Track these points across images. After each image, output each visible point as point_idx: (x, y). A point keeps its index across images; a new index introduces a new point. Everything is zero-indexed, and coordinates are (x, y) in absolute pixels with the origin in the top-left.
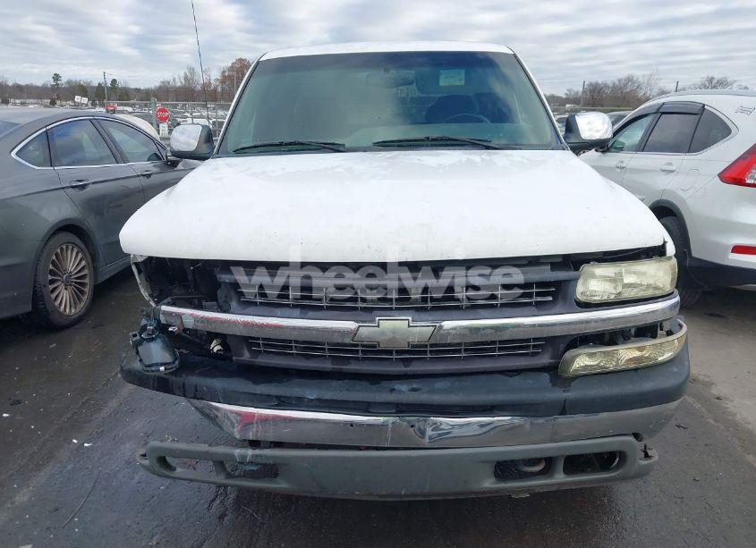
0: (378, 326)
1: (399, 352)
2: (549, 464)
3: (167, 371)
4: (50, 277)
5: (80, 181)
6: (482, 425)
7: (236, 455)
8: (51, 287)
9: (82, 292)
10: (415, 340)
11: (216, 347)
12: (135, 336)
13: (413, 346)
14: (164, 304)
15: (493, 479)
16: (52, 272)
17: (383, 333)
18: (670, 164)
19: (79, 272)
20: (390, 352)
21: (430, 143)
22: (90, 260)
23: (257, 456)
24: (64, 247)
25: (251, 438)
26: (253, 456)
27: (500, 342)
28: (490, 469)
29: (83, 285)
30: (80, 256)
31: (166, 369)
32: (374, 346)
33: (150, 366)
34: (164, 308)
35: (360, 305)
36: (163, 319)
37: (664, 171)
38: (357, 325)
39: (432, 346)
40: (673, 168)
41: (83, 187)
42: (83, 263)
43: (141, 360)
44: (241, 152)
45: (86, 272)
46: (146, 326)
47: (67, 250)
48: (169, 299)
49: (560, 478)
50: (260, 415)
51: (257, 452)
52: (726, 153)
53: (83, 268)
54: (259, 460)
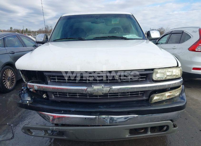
0: (93, 88)
1: (100, 96)
2: (145, 129)
3: (30, 103)
4: (3, 78)
5: (13, 52)
6: (126, 118)
7: (50, 128)
8: (4, 81)
9: (13, 82)
10: (104, 92)
11: (44, 96)
12: (20, 92)
13: (104, 94)
14: (29, 83)
15: (129, 134)
16: (4, 77)
17: (94, 90)
18: (175, 47)
19: (12, 77)
20: (97, 96)
21: (109, 38)
22: (15, 74)
23: (57, 129)
24: (8, 70)
25: (55, 123)
26: (56, 129)
27: (130, 92)
28: (128, 131)
29: (13, 80)
30: (12, 72)
31: (29, 102)
32: (92, 94)
33: (24, 101)
34: (29, 84)
35: (88, 81)
36: (28, 87)
37: (173, 48)
38: (87, 88)
39: (110, 94)
40: (176, 48)
41: (14, 53)
42: (13, 74)
43: (21, 99)
44: (55, 41)
45: (14, 77)
46: (23, 89)
47: (8, 71)
48: (30, 81)
49: (149, 133)
50: (58, 116)
51: (57, 128)
52: (190, 43)
53: (13, 76)
54: (57, 130)
